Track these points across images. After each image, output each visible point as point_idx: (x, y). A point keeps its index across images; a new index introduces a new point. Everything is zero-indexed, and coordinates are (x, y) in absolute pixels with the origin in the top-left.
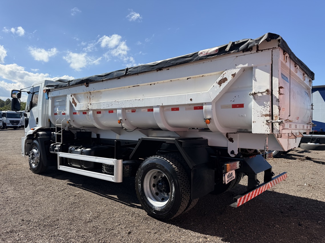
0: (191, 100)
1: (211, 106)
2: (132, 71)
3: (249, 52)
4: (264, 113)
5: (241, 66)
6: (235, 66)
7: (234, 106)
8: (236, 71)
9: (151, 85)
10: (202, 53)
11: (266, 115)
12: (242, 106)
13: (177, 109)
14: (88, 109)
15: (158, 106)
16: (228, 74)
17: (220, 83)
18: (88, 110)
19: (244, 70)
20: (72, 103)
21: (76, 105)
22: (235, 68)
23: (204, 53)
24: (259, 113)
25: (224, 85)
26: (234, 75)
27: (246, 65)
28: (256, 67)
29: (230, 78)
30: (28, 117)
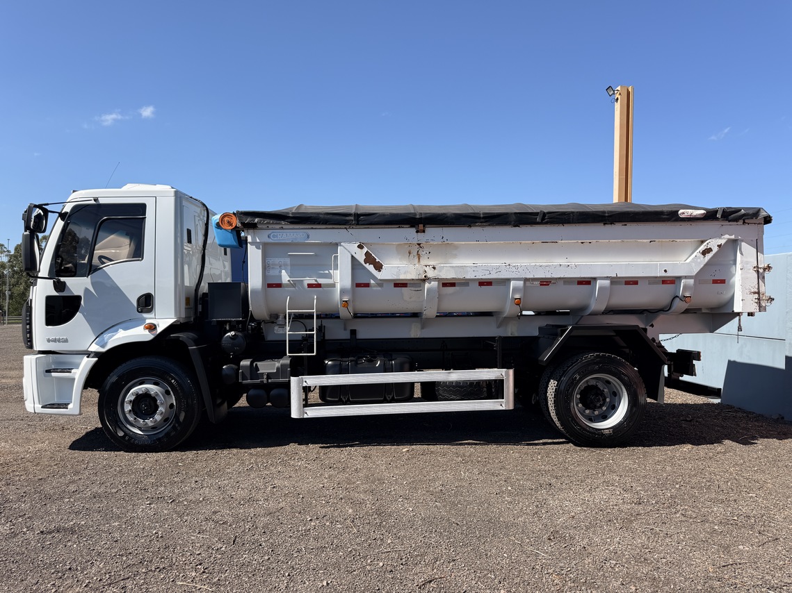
0: (665, 271)
1: (693, 280)
2: (557, 218)
3: (735, 223)
4: (752, 291)
5: (727, 236)
6: (720, 236)
7: (715, 282)
8: (722, 241)
9: (582, 243)
10: (683, 213)
11: (755, 293)
12: (723, 282)
13: (636, 283)
14: (425, 277)
15: (607, 278)
16: (714, 244)
17: (704, 253)
18: (426, 279)
19: (729, 241)
20: (363, 263)
21: (379, 267)
22: (720, 238)
23: (686, 214)
24: (747, 291)
25: (709, 256)
26: (719, 246)
27: (733, 237)
28: (742, 241)
29: (715, 249)
30: (76, 293)
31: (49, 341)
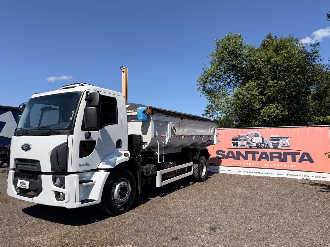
14: (183, 134)
15: (204, 136)
20: (173, 129)
21: (176, 131)
30: (94, 140)
31: (80, 165)
